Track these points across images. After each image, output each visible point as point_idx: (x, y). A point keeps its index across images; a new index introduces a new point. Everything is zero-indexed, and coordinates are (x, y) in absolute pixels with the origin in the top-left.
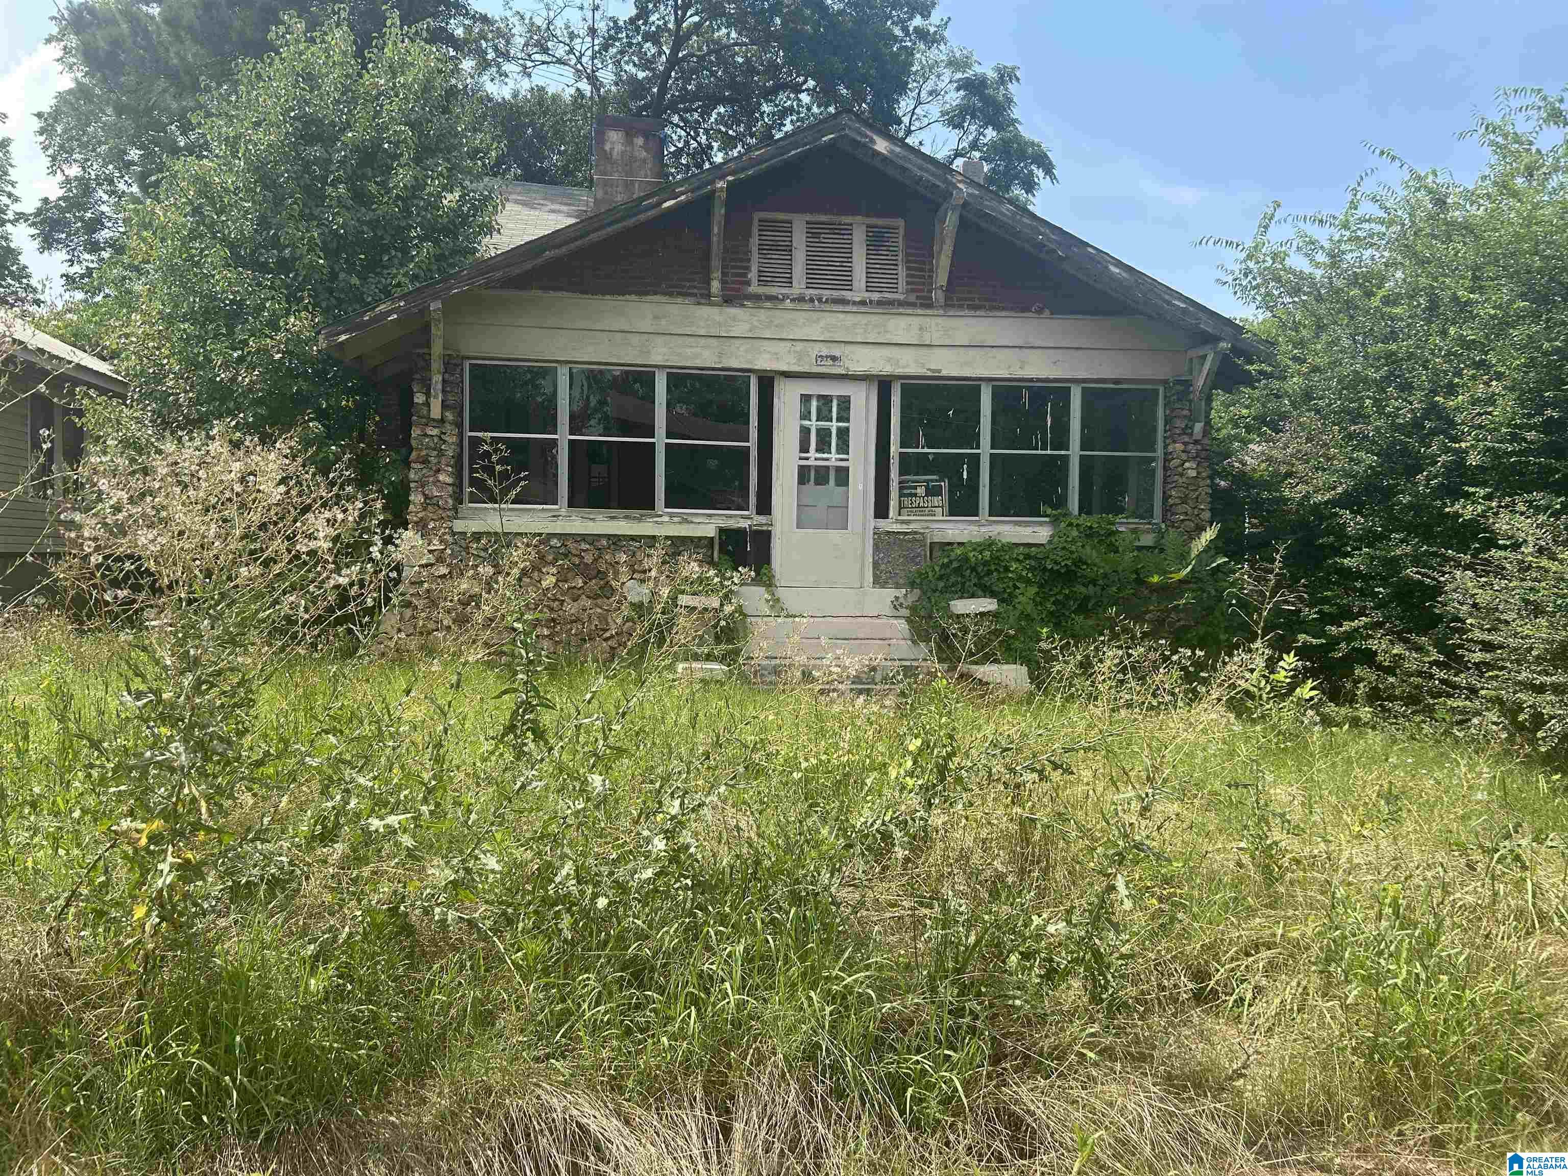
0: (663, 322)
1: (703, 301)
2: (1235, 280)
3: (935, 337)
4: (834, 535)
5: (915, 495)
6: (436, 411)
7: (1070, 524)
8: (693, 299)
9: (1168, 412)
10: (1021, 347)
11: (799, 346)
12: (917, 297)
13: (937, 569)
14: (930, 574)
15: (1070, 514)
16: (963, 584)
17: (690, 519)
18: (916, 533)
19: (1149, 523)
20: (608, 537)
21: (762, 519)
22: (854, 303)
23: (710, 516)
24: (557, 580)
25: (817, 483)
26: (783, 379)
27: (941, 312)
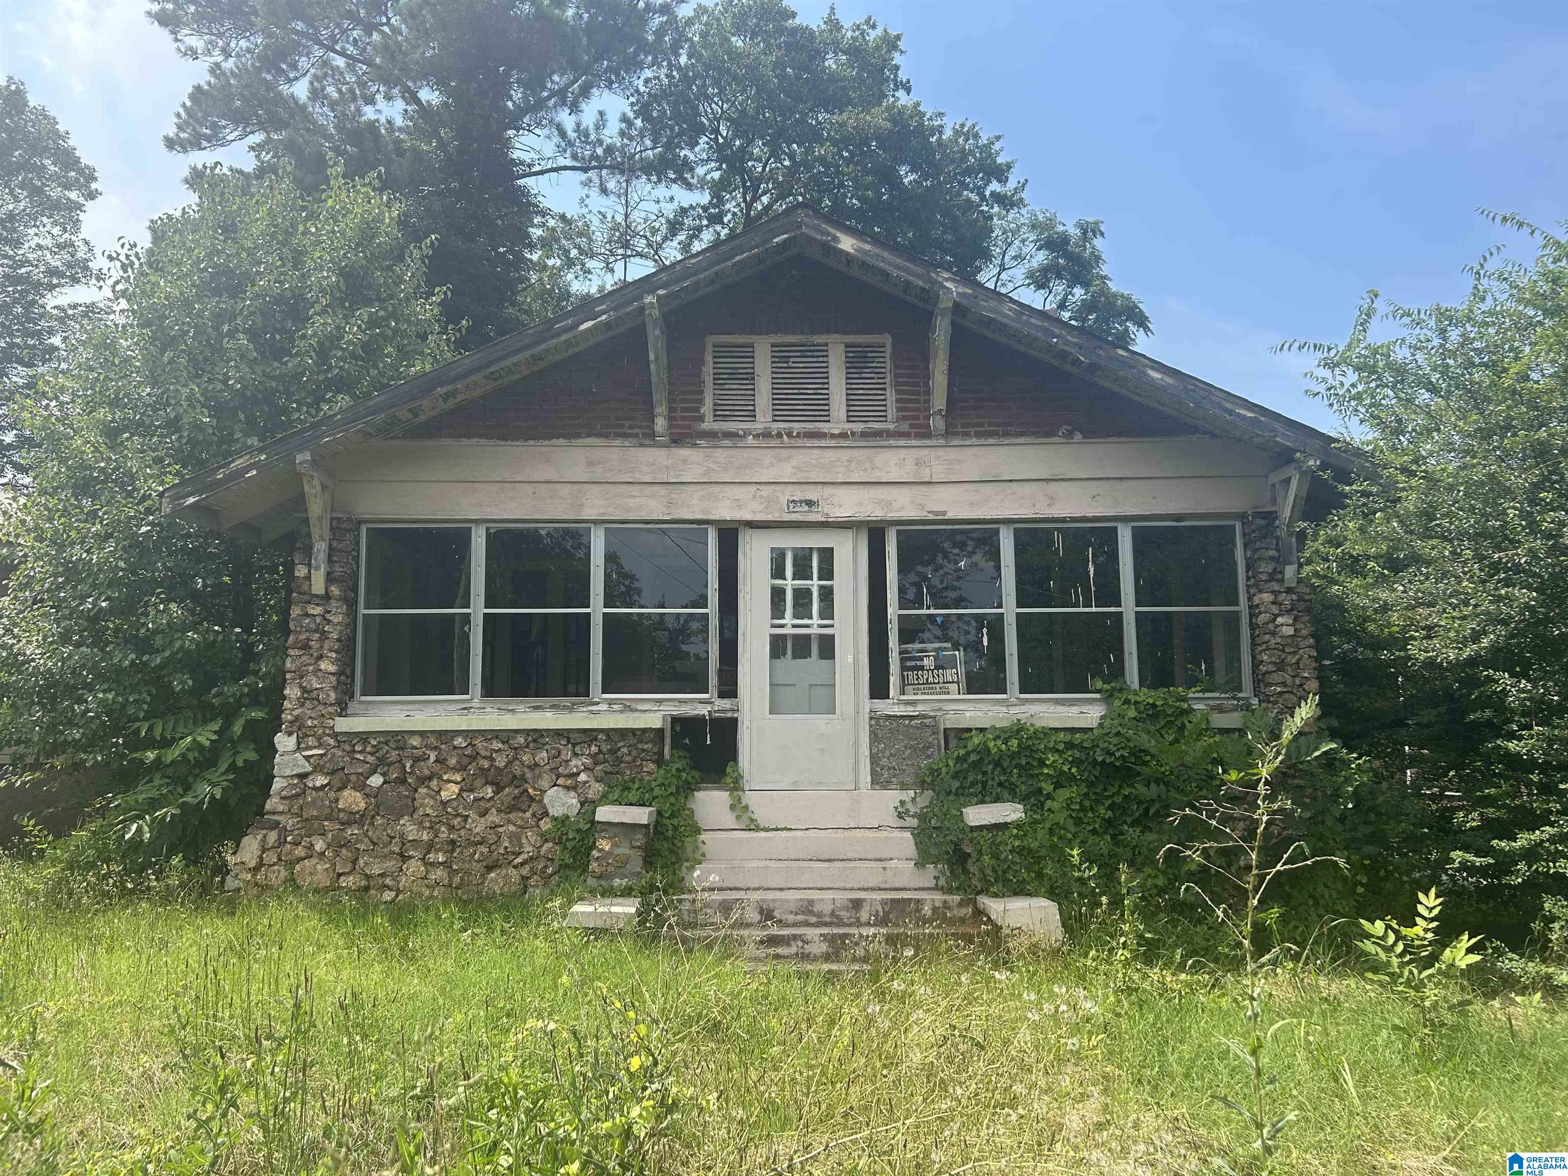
0: (599, 469)
1: (647, 442)
2: (1329, 389)
3: (938, 472)
4: (820, 721)
5: (922, 668)
6: (318, 586)
7: (1127, 702)
8: (634, 441)
9: (1249, 554)
10: (1048, 480)
11: (766, 491)
12: (911, 426)
13: (951, 763)
14: (944, 770)
15: (1128, 689)
16: (984, 784)
17: (633, 705)
18: (925, 717)
19: (1234, 698)
20: (527, 732)
21: (726, 703)
22: (833, 436)
23: (660, 701)
24: (461, 790)
25: (795, 657)
26: (749, 531)
27: (942, 442)
